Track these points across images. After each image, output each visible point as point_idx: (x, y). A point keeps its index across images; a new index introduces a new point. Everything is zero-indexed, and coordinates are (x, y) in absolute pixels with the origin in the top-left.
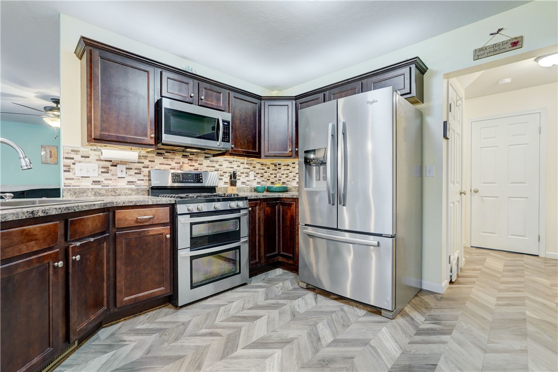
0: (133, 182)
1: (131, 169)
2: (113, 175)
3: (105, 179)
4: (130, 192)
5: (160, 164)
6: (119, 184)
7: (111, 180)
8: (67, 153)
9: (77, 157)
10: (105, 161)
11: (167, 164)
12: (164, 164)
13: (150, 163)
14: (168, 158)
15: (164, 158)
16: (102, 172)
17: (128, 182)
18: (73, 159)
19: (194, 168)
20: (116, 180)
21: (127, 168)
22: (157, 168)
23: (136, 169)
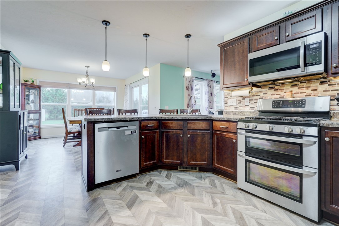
0: (253, 108)
1: (252, 100)
2: (243, 104)
3: (240, 107)
4: (250, 114)
5: (271, 95)
6: (246, 109)
7: (242, 107)
8: (226, 95)
9: (229, 97)
10: (240, 97)
11: (276, 94)
12: (274, 95)
13: (264, 95)
14: (278, 90)
15: (274, 90)
16: (238, 103)
17: (251, 108)
18: (227, 98)
19: (305, 94)
20: (244, 107)
21: (250, 100)
22: (269, 98)
23: (255, 100)
